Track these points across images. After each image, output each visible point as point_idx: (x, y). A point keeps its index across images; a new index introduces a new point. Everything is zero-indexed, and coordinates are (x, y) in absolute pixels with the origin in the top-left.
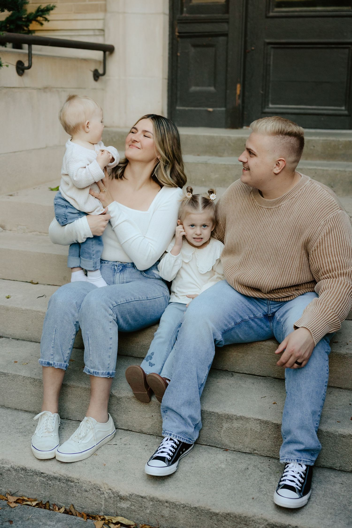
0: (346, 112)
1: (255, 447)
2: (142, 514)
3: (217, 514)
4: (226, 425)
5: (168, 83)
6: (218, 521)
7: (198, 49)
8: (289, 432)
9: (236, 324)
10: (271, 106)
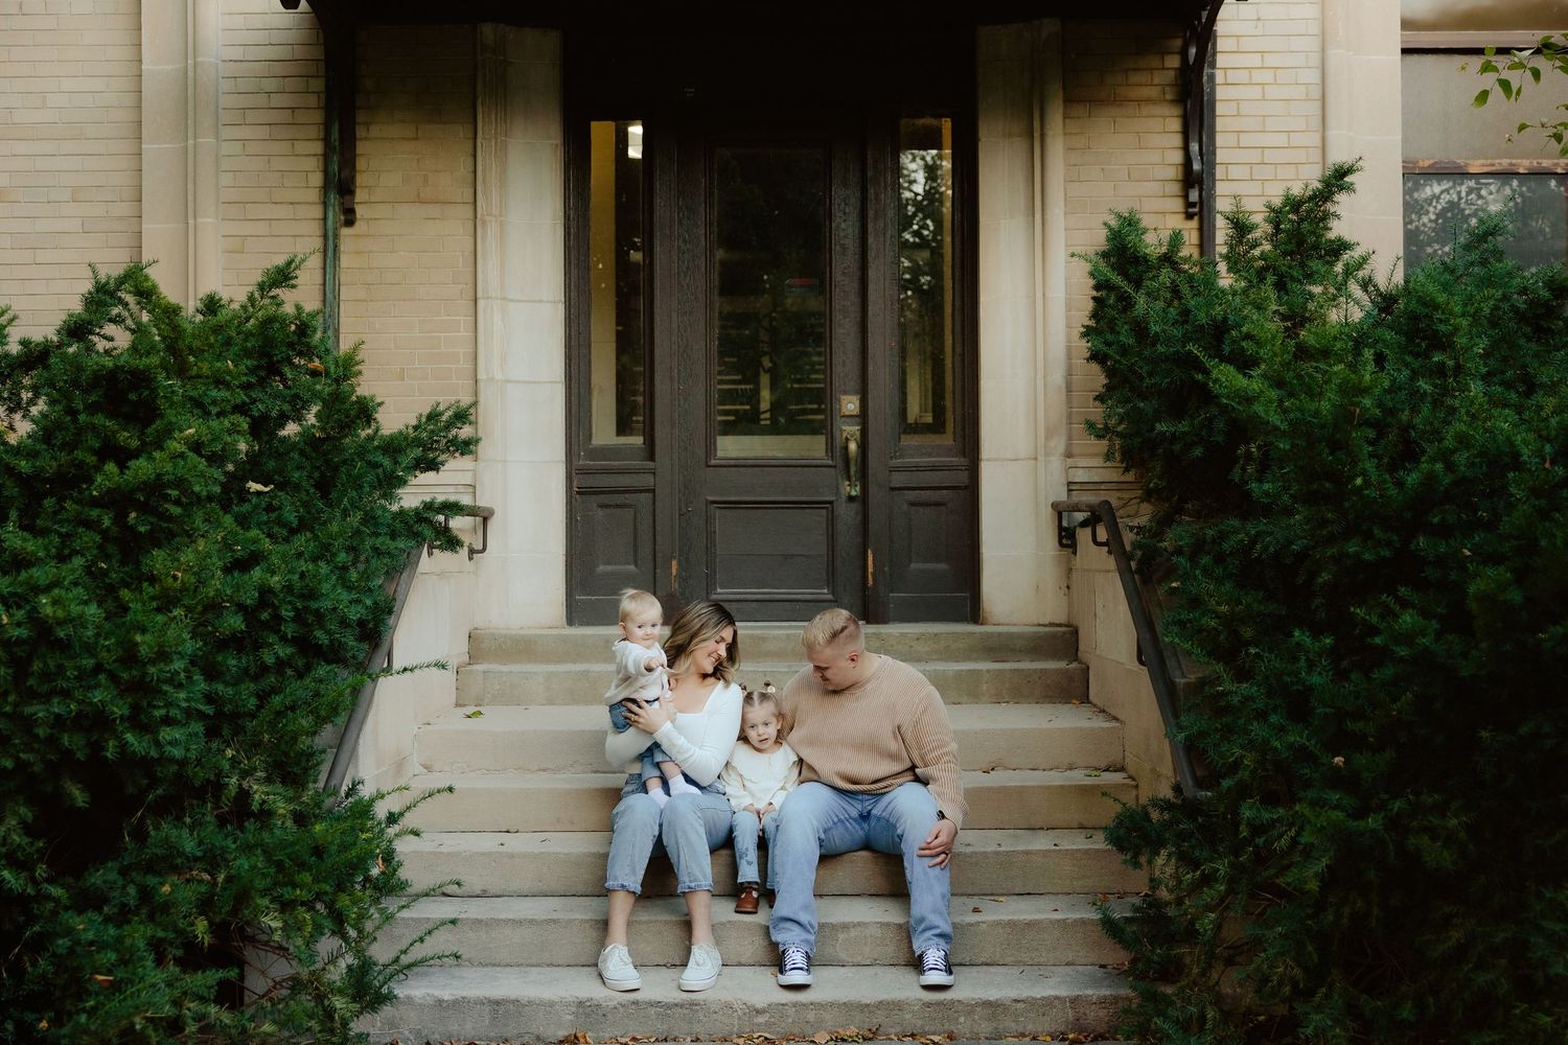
0: (830, 597)
1: (876, 956)
2: (783, 1025)
3: (867, 1005)
4: (841, 936)
5: (566, 561)
6: (870, 1013)
7: (608, 511)
8: (922, 920)
9: (835, 823)
10: (719, 590)
